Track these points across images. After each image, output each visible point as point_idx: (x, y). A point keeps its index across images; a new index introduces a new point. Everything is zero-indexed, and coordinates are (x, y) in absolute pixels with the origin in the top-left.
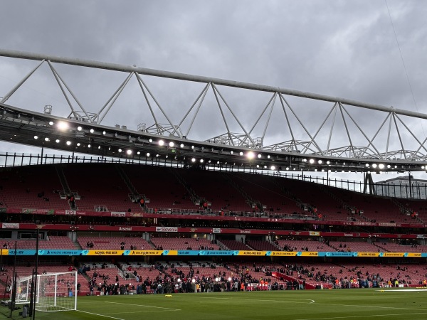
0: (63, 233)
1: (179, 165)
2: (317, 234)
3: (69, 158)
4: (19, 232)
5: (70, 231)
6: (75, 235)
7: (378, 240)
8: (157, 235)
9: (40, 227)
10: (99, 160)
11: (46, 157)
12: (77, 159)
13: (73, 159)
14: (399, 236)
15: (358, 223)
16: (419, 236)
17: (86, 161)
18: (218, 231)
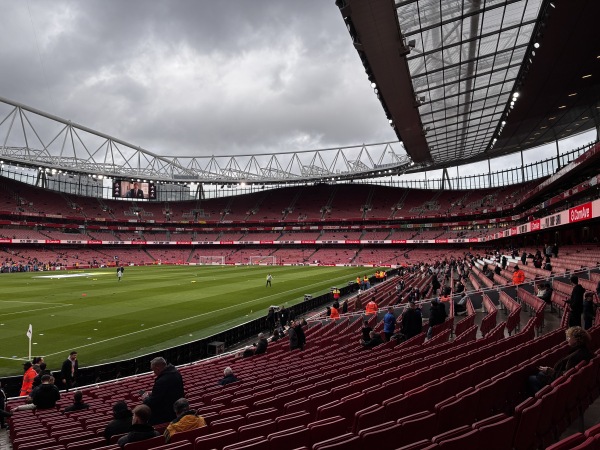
7: (43, 228)
14: (64, 226)
15: (27, 214)
16: (81, 227)
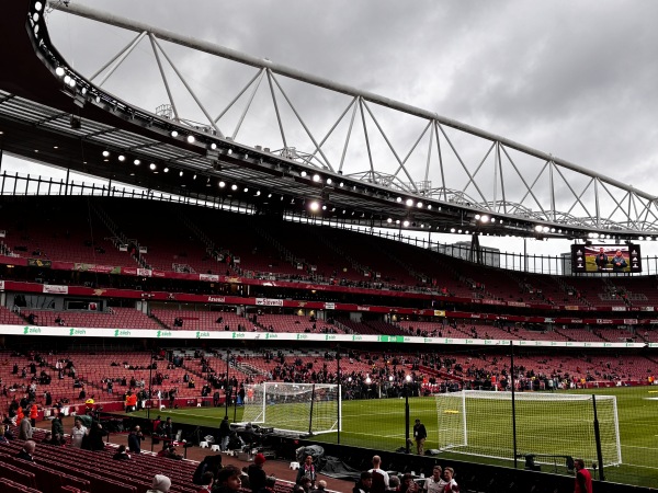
0: (129, 303)
1: (249, 211)
2: (442, 313)
3: (104, 189)
4: (65, 300)
5: (140, 300)
6: (145, 306)
7: (508, 323)
8: (254, 310)
9: (99, 292)
10: (143, 195)
11: (72, 185)
12: (114, 191)
13: (109, 190)
15: (487, 301)
16: (548, 320)
17: (126, 196)
18: (331, 306)
